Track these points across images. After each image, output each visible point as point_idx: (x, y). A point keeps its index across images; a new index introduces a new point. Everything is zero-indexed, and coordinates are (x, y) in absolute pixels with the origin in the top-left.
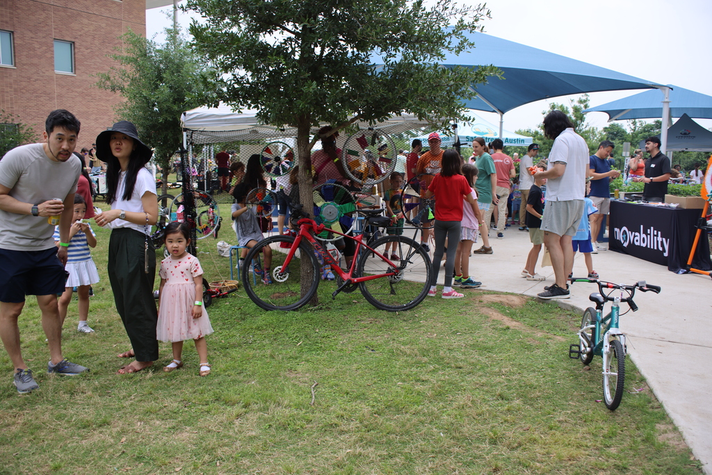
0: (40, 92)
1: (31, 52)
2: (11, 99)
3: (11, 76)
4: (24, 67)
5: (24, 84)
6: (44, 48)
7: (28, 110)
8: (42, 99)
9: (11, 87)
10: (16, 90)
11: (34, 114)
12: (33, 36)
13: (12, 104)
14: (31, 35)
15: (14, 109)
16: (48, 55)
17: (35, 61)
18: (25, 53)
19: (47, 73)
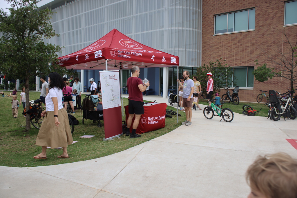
0: (270, 43)
1: (266, 17)
2: (251, 51)
3: (251, 36)
4: (261, 28)
5: (259, 39)
6: (276, 11)
7: (261, 56)
8: (271, 47)
9: (251, 43)
10: (254, 45)
11: (264, 58)
12: (268, 5)
13: (251, 53)
14: (266, 5)
15: (252, 57)
16: (279, 15)
17: (268, 22)
18: (261, 19)
19: (277, 28)
